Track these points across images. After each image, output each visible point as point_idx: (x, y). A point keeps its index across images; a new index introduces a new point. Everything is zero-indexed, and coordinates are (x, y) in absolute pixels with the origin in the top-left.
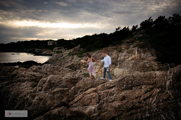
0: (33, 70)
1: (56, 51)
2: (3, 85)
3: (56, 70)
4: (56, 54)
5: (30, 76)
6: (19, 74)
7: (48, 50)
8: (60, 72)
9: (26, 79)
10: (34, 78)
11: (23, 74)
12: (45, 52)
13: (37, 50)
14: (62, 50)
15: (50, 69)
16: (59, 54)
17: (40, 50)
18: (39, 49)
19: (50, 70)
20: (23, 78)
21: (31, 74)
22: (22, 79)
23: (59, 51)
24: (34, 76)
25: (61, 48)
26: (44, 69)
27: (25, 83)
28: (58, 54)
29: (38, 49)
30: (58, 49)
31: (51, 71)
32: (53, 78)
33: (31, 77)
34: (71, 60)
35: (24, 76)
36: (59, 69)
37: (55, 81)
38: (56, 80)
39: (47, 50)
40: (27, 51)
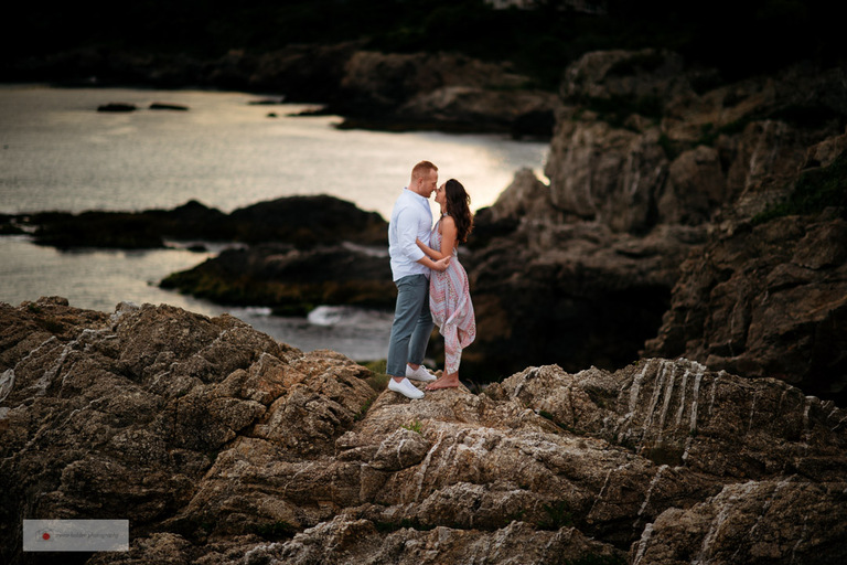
0: (544, 414)
1: (595, 90)
2: (318, 543)
3: (760, 425)
4: (599, 128)
5: (533, 470)
6: (437, 455)
7: (487, 67)
8: (798, 440)
9: (502, 499)
10: (570, 495)
11: (478, 449)
12: (448, 95)
13: (362, 61)
14: (662, 84)
15: (702, 409)
16: (633, 129)
17: (396, 60)
18: (386, 51)
19: (699, 422)
20: (477, 489)
21: (543, 460)
22: (469, 502)
23: (632, 96)
24: (573, 479)
25: (650, 66)
26: (642, 403)
27: (501, 536)
28: (615, 124)
29: (377, 56)
31: (712, 425)
32: (761, 511)
33: (541, 483)
34: (824, 267)
35: (483, 477)
36: (790, 416)
37: (783, 540)
38: (787, 533)
39: (477, 64)
40: (254, 78)
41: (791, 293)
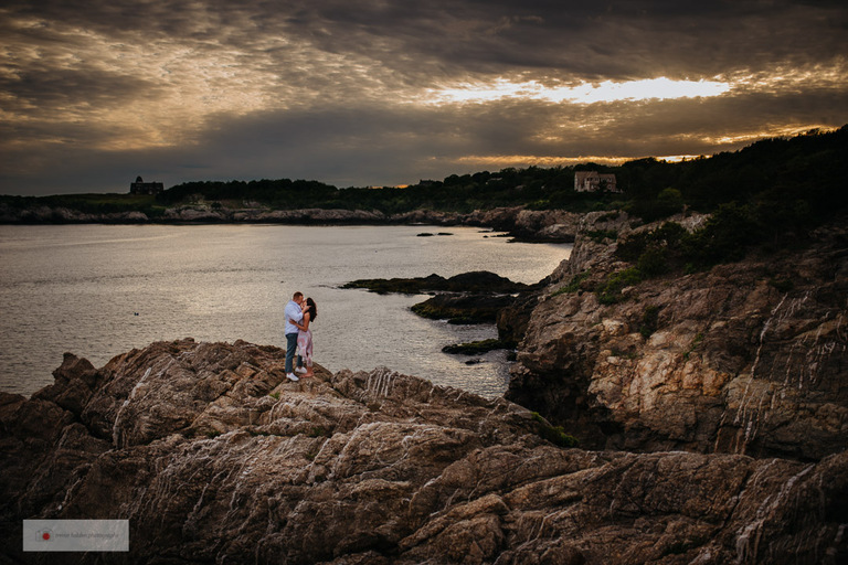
0: (336, 389)
1: (590, 228)
2: (225, 440)
3: (411, 396)
4: (591, 244)
5: (312, 413)
6: (277, 406)
7: (574, 215)
8: (426, 402)
9: (295, 425)
10: (324, 424)
11: (292, 405)
12: (555, 228)
13: (524, 214)
14: (618, 225)
15: (390, 389)
16: (605, 244)
17: (537, 213)
18: (533, 210)
19: (389, 394)
20: (289, 421)
21: (316, 409)
22: (285, 426)
23: (605, 230)
24: (328, 417)
25: (614, 217)
26: (372, 386)
27: (292, 440)
28: (598, 242)
29: (530, 212)
30: (602, 219)
31: (392, 397)
32: (369, 436)
33: (315, 418)
34: (567, 316)
35: (293, 416)
37: (372, 448)
38: (375, 445)
39: (570, 214)
40: (482, 221)
41: (554, 326)
